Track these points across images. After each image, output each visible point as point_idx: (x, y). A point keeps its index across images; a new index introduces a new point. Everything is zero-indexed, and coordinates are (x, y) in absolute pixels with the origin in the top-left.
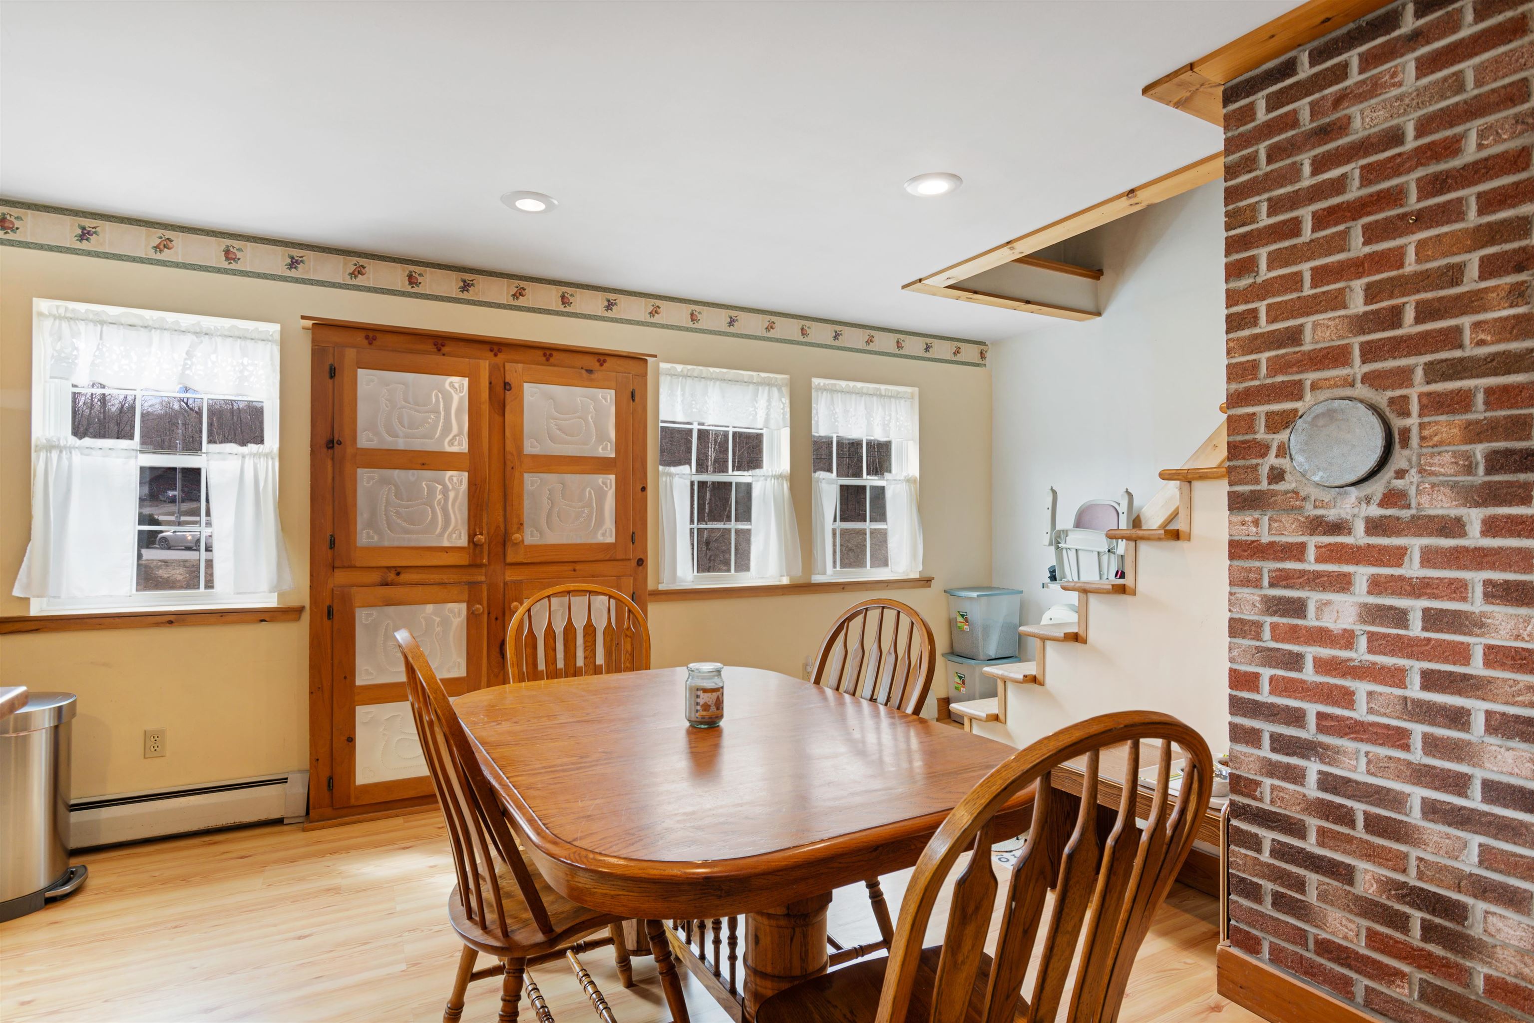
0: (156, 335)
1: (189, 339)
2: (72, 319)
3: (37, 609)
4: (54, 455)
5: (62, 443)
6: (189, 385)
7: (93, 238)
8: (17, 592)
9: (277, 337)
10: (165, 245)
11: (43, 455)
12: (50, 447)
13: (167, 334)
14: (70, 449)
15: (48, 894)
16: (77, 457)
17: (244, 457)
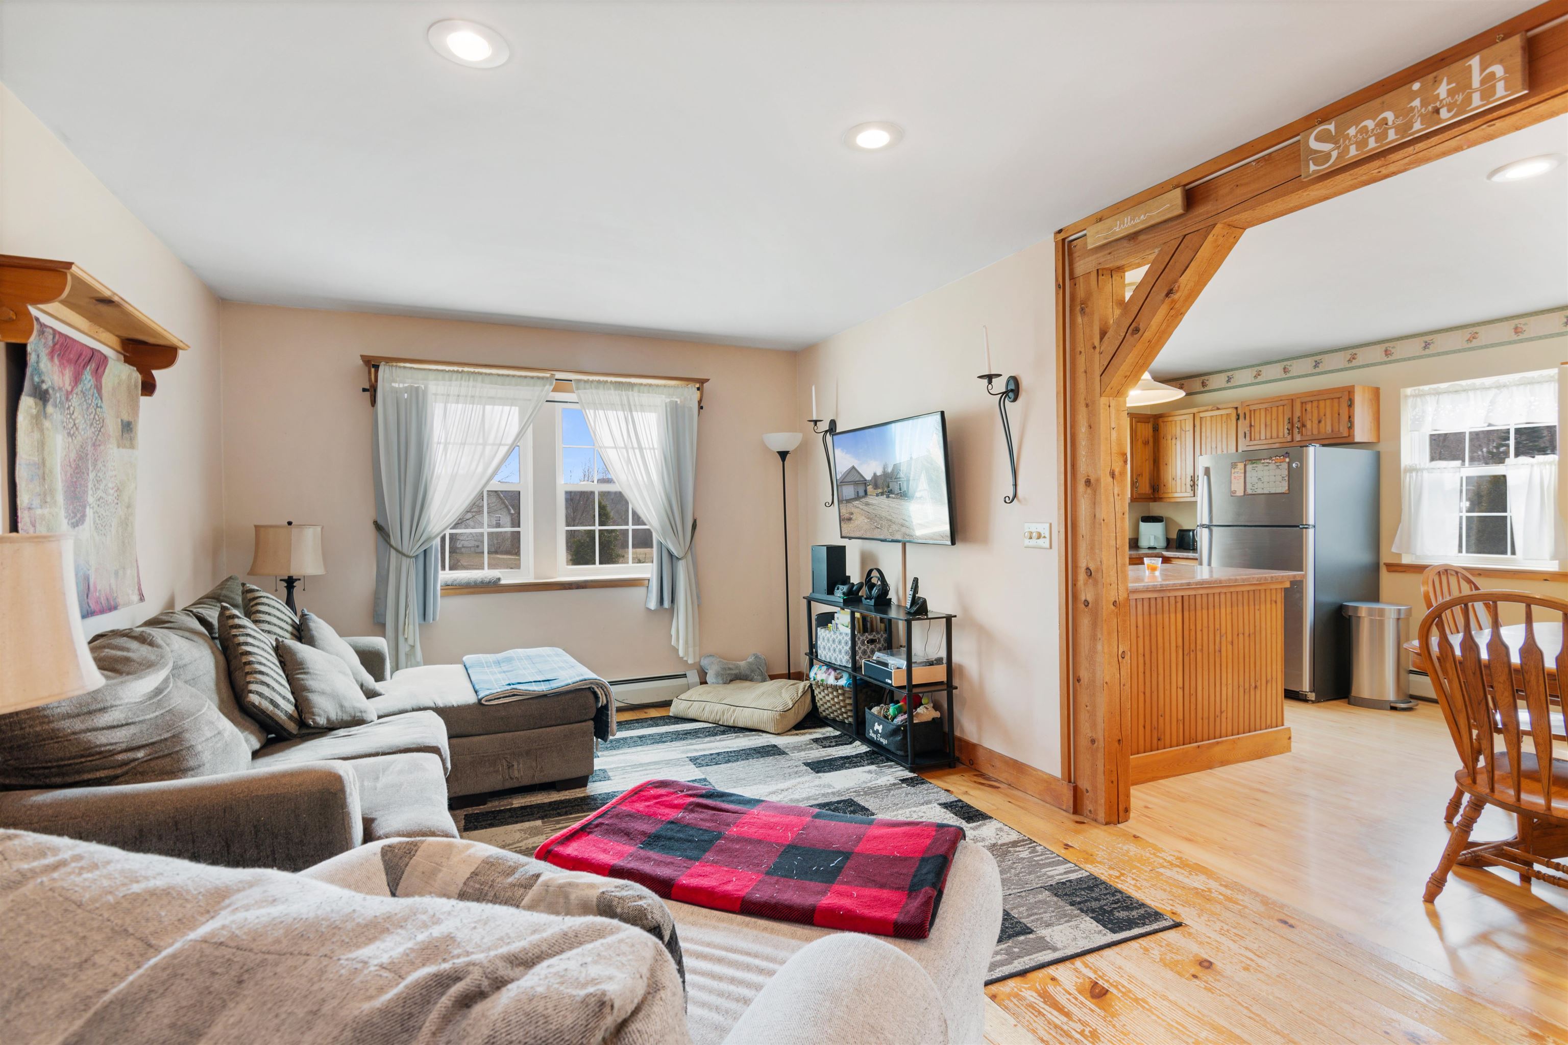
0: (1471, 394)
1: (1493, 392)
2: (1421, 395)
3: (1406, 560)
4: (1414, 474)
5: (1418, 467)
6: (1492, 422)
7: (1431, 347)
8: (1394, 550)
9: (1556, 377)
10: (1474, 336)
11: (1408, 475)
12: (1412, 470)
13: (1478, 392)
14: (1422, 470)
15: (1393, 705)
16: (1425, 474)
17: (1532, 466)
